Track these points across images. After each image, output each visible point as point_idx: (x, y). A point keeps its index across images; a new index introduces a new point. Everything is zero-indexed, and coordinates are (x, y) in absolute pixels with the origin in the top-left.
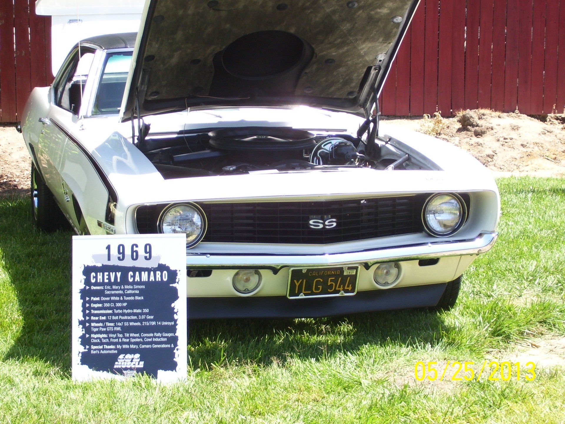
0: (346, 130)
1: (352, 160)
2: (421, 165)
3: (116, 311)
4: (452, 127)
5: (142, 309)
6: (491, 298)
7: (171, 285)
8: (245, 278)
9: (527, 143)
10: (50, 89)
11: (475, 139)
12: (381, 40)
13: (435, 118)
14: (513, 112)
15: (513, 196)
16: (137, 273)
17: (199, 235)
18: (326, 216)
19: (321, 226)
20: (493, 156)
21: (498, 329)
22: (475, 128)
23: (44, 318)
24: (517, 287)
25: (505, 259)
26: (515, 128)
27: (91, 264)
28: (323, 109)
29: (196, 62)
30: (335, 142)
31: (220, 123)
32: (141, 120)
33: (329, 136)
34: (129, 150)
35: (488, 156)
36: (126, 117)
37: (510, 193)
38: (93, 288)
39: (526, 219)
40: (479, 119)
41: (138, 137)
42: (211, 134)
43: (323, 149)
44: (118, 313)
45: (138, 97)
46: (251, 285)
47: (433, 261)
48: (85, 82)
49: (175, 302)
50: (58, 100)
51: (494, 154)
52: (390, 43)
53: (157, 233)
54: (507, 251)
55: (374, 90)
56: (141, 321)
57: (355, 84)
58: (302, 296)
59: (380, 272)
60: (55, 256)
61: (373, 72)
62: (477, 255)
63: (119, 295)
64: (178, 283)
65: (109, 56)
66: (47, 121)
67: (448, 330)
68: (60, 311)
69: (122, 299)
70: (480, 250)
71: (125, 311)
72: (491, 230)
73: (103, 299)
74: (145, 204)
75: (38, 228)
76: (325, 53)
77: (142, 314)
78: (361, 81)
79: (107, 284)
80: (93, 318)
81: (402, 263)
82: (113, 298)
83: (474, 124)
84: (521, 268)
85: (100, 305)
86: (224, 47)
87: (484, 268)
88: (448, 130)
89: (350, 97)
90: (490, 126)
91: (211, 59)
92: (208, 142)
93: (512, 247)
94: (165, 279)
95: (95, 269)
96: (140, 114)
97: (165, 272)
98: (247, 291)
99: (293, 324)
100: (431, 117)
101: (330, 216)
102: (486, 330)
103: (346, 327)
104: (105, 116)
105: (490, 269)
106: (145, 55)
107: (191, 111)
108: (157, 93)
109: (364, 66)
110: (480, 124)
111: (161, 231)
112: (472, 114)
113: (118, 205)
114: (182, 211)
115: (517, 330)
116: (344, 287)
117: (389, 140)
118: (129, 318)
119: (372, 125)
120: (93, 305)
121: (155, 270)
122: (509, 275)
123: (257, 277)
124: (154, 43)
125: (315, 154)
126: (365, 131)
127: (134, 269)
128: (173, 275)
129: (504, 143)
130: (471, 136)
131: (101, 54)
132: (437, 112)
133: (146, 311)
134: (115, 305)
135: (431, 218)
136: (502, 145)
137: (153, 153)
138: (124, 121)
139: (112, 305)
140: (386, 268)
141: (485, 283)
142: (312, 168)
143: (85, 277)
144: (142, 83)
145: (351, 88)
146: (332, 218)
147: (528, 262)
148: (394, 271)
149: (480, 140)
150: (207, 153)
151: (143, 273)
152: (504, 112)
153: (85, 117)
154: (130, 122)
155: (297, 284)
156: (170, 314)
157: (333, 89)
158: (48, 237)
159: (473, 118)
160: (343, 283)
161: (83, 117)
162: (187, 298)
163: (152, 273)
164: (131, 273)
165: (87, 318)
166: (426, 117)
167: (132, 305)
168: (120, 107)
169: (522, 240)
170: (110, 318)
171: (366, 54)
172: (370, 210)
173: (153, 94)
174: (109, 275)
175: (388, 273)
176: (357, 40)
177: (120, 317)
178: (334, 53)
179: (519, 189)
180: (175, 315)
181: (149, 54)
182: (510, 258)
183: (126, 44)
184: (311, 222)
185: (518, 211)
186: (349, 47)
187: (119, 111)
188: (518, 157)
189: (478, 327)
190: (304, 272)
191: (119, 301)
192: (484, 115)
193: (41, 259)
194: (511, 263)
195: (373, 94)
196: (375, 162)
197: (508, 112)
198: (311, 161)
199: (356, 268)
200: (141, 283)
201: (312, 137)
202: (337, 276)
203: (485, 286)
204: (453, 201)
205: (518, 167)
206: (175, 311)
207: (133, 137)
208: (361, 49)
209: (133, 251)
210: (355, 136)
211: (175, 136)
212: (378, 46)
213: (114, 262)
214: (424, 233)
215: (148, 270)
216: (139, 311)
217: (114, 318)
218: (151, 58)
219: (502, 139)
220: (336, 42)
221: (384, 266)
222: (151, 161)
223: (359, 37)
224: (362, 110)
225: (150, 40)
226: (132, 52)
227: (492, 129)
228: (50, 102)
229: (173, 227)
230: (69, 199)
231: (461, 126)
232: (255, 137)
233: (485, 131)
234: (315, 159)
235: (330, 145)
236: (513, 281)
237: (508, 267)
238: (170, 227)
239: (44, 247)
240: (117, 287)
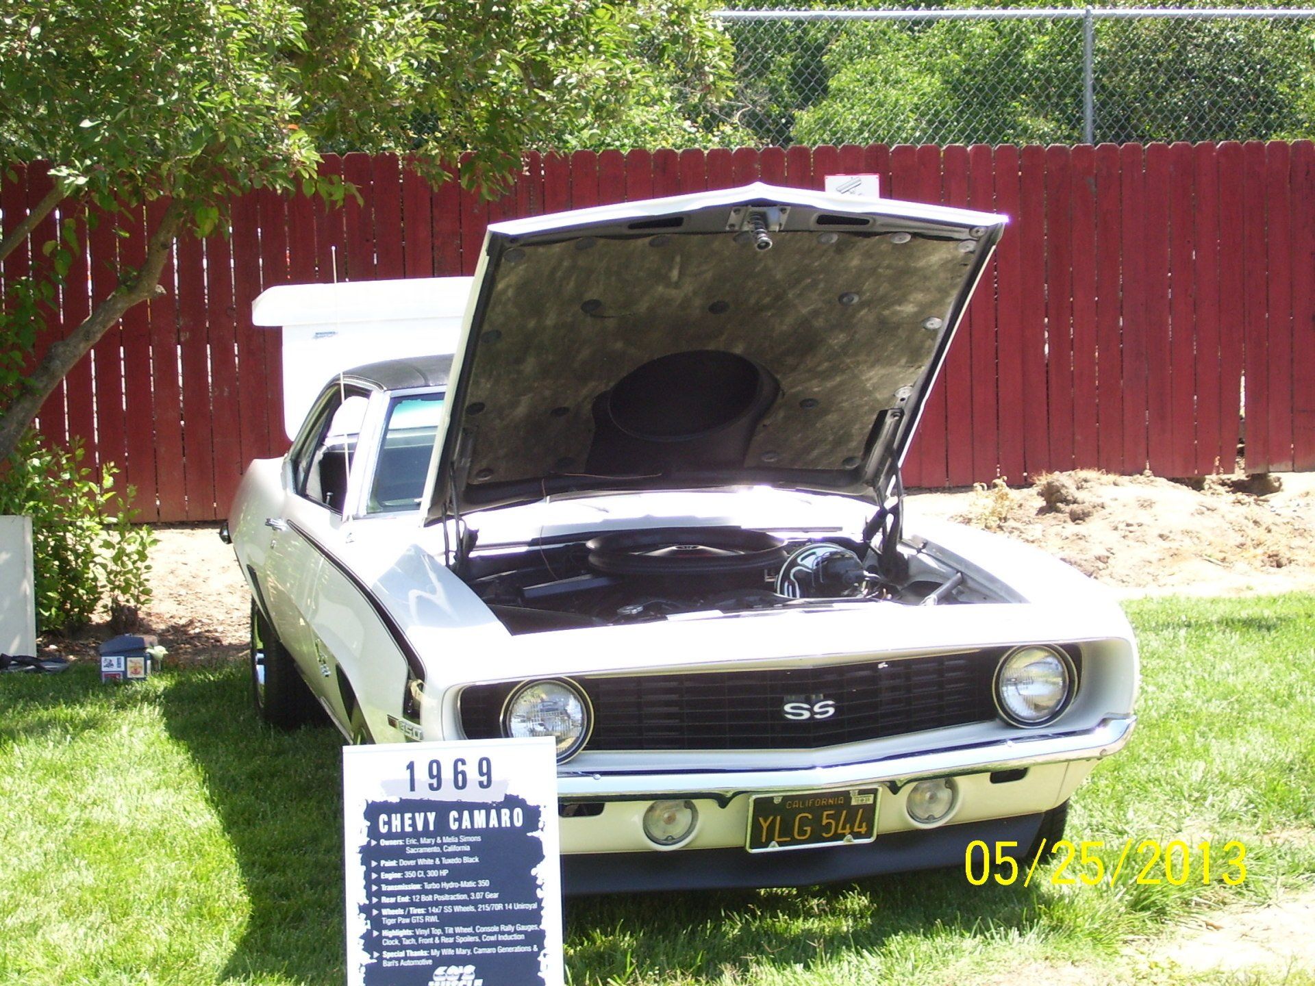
0: (840, 529)
1: (856, 584)
2: (987, 592)
3: (428, 886)
4: (1027, 505)
5: (475, 880)
6: (1125, 836)
7: (529, 834)
8: (666, 816)
9: (1171, 532)
10: (284, 463)
11: (1071, 528)
12: (903, 361)
13: (996, 489)
14: (1141, 474)
15: (1152, 636)
16: (466, 813)
17: (578, 738)
18: (814, 697)
19: (806, 715)
20: (1108, 558)
21: (1142, 897)
22: (1072, 506)
23: (288, 898)
24: (1171, 813)
25: (1145, 759)
26: (1146, 505)
27: (379, 799)
28: (798, 490)
29: (559, 412)
30: (824, 551)
31: (606, 522)
32: (460, 522)
33: (810, 541)
34: (439, 580)
35: (1099, 559)
36: (432, 518)
37: (1144, 630)
38: (383, 842)
39: (1179, 680)
40: (1078, 488)
41: (456, 552)
42: (591, 544)
43: (799, 565)
44: (432, 890)
45: (455, 482)
46: (677, 830)
47: (1017, 774)
48: (352, 447)
49: (538, 866)
50: (300, 485)
51: (1109, 554)
52: (920, 367)
53: (501, 737)
54: (1147, 744)
55: (892, 453)
56: (475, 903)
57: (856, 443)
58: (774, 846)
59: (918, 797)
60: (301, 776)
61: (889, 421)
62: (1099, 759)
63: (432, 856)
64: (542, 829)
65: (396, 402)
66: (282, 524)
67: (1048, 902)
68: (319, 883)
69: (438, 862)
70: (1104, 750)
71: (445, 885)
72: (1122, 711)
73: (403, 863)
74: (478, 684)
75: (266, 723)
76: (800, 388)
77: (476, 890)
78: (866, 438)
79: (410, 835)
80: (384, 900)
81: (959, 780)
82: (421, 862)
83: (1069, 498)
84: (1177, 776)
85: (398, 875)
86: (612, 384)
87: (1106, 779)
88: (1021, 512)
89: (848, 467)
90: (1099, 501)
91: (588, 407)
92: (586, 557)
93: (1157, 735)
94: (518, 823)
95: (387, 808)
96: (458, 510)
97: (518, 811)
98: (670, 840)
99: (755, 898)
100: (989, 488)
101: (822, 696)
102: (1120, 900)
103: (857, 901)
104: (391, 515)
105: (1118, 779)
106: (467, 404)
107: (551, 501)
108: (488, 471)
109: (872, 410)
110: (1079, 500)
111: (507, 734)
112: (1065, 480)
113: (426, 686)
114: (547, 693)
115: (1179, 898)
116: (852, 827)
117: (924, 547)
118: (453, 898)
119: (890, 519)
120: (384, 876)
121: (498, 807)
122: (1155, 789)
123: (688, 812)
124: (483, 380)
125: (786, 577)
126: (877, 531)
127: (460, 806)
128: (532, 815)
129: (1127, 533)
130: (1065, 522)
131: (381, 398)
132: (999, 478)
133: (485, 883)
134: (425, 873)
135: (1010, 694)
136: (1124, 537)
137: (483, 582)
138: (429, 523)
139: (421, 874)
140: (929, 789)
141: (1111, 807)
142: (785, 604)
143: (369, 824)
144: (462, 454)
145: (849, 450)
146: (826, 698)
147: (1189, 764)
148: (945, 794)
149: (1081, 528)
150: (584, 580)
151: (476, 812)
152: (1123, 474)
153: (355, 518)
154: (441, 525)
155: (765, 826)
156: (528, 889)
157: (815, 453)
158: (287, 740)
159: (1066, 488)
160: (850, 820)
161: (351, 518)
162: (561, 856)
163: (493, 812)
164: (454, 814)
165: (375, 900)
166: (979, 488)
167: (457, 873)
168: (421, 496)
169: (1175, 721)
170: (416, 898)
171: (876, 388)
172: (897, 682)
173: (481, 473)
174: (413, 819)
175: (933, 798)
176: (858, 363)
177: (436, 897)
178: (816, 388)
179: (1161, 622)
180: (538, 891)
181: (474, 400)
182: (1154, 757)
183: (426, 379)
184: (787, 708)
185: (1162, 664)
186: (844, 377)
187: (419, 504)
188: (1154, 558)
189: (1105, 894)
190: (776, 801)
191: (434, 867)
192: (1086, 481)
193: (276, 783)
194: (1157, 766)
195: (890, 460)
196: (899, 588)
197: (1130, 475)
198: (778, 590)
199: (875, 792)
200: (472, 831)
201: (780, 545)
202: (838, 809)
203: (1112, 815)
204: (1050, 660)
205: (1155, 578)
206: (539, 882)
207: (447, 552)
208: (867, 380)
209: (456, 773)
210: (858, 538)
211: (524, 549)
212: (898, 373)
213: (423, 793)
214: (997, 720)
215: (486, 807)
216: (471, 884)
217: (424, 898)
218: (477, 407)
219: (1122, 526)
220: (819, 369)
221: (927, 784)
222: (480, 597)
223: (862, 358)
224: (870, 491)
225: (476, 375)
226: (443, 393)
227: (1103, 507)
228: (285, 487)
229: (530, 725)
230: (329, 673)
231: (1044, 503)
232: (674, 548)
233: (1089, 512)
234: (786, 584)
235: (813, 557)
236: (1162, 802)
237: (1153, 775)
238: (524, 724)
239: (281, 758)
240: (428, 841)
